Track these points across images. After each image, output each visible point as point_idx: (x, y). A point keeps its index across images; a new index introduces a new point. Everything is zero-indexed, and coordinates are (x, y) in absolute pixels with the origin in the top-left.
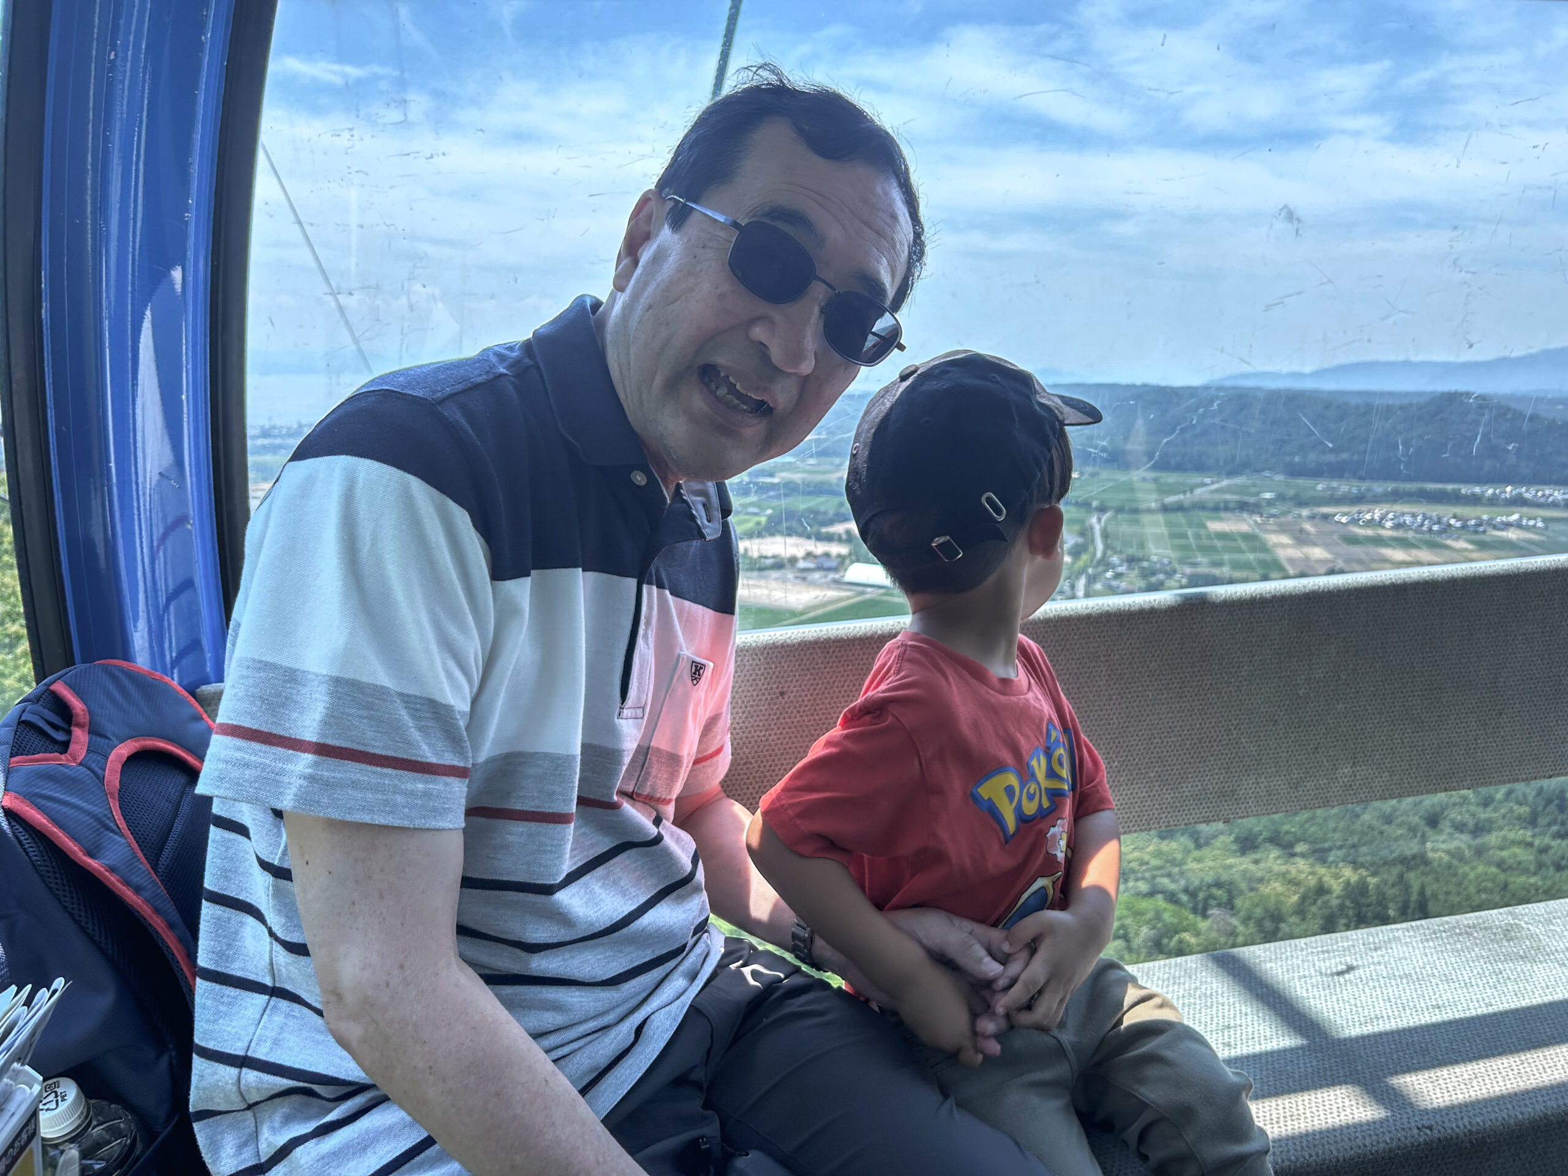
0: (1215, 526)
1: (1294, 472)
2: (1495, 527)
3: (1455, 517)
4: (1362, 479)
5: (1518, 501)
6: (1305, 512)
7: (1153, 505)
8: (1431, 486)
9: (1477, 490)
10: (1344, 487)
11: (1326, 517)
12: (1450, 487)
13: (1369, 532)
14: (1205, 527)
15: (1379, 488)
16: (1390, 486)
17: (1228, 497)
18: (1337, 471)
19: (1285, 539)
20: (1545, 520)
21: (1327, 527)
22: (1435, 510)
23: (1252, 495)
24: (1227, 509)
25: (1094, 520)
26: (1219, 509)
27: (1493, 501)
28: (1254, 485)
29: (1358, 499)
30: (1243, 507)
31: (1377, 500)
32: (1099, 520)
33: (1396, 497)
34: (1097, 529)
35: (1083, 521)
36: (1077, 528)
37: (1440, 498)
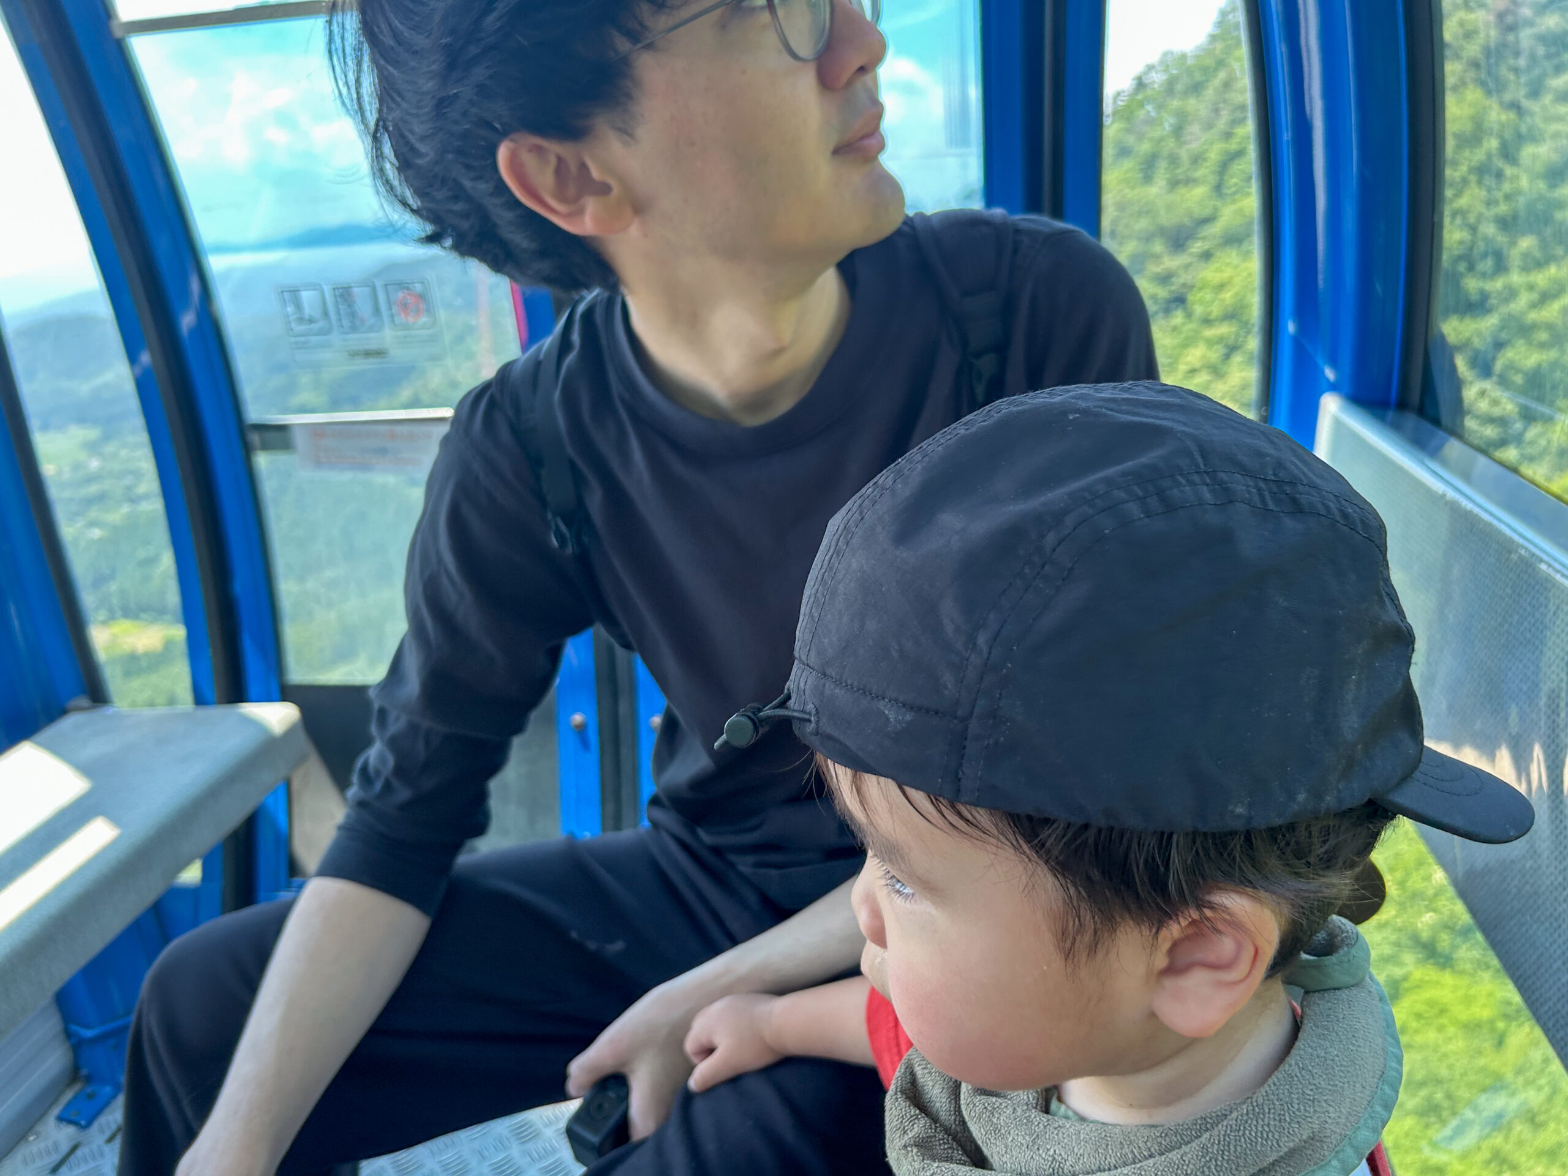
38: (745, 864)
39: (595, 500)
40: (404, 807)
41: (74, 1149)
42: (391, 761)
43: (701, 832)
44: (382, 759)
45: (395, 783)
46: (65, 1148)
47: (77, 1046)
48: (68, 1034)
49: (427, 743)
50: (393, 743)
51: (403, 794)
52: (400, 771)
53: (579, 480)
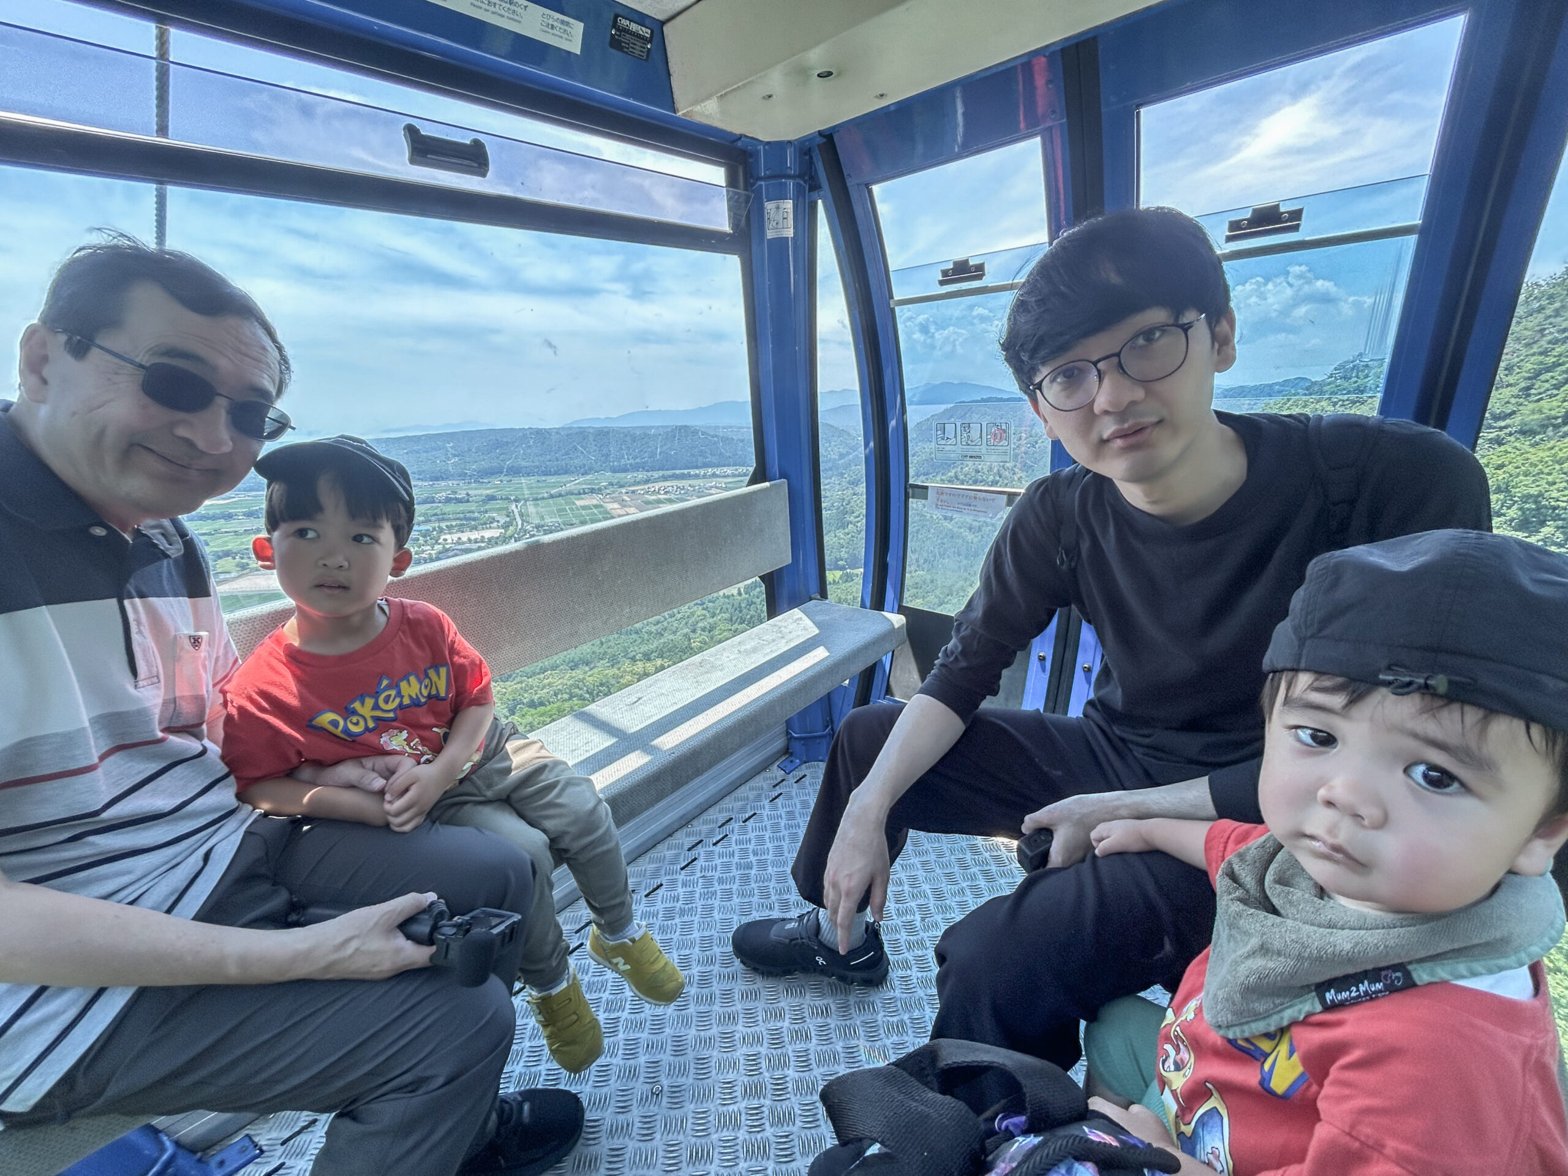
0: (579, 503)
1: (614, 471)
2: (707, 489)
3: (690, 486)
4: (648, 471)
5: (714, 475)
6: (624, 491)
7: (546, 495)
8: (678, 472)
9: (697, 472)
10: (641, 475)
11: (633, 492)
12: (686, 471)
13: (654, 497)
14: (574, 504)
15: (656, 474)
16: (661, 473)
17: (584, 486)
18: (636, 468)
19: (616, 505)
20: (725, 483)
21: (635, 497)
22: (681, 483)
23: (595, 484)
24: (585, 493)
25: (514, 507)
26: (581, 493)
27: (704, 476)
28: (597, 479)
29: (647, 481)
30: (592, 491)
31: (656, 481)
32: (517, 506)
33: (665, 478)
34: (516, 511)
35: (507, 508)
36: (505, 512)
37: (682, 477)
38: (1138, 752)
39: (1085, 545)
40: (962, 669)
41: (783, 780)
42: (960, 648)
43: (1115, 728)
44: (956, 646)
45: (960, 657)
46: (779, 779)
47: (790, 739)
48: (788, 733)
49: (979, 642)
50: (962, 640)
51: (963, 664)
52: (963, 653)
53: (1079, 533)
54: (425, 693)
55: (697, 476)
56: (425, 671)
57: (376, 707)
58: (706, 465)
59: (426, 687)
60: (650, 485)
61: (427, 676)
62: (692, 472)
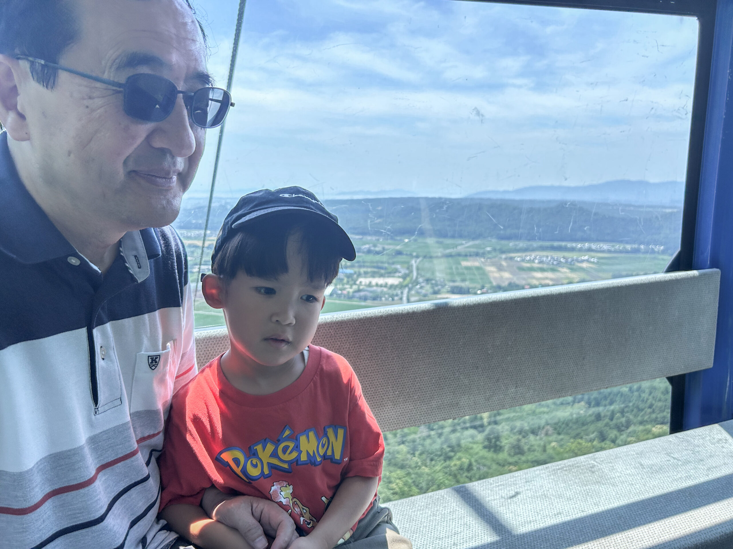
0: (465, 264)
1: (501, 238)
2: (579, 262)
3: (564, 257)
4: (529, 240)
5: (590, 250)
6: (503, 256)
7: (440, 254)
8: (556, 244)
9: (574, 245)
10: (521, 244)
11: (512, 258)
12: (563, 244)
13: (529, 265)
14: (460, 264)
15: (536, 245)
16: (540, 244)
17: (472, 250)
18: (519, 237)
19: (493, 269)
20: (599, 258)
21: (512, 263)
22: (556, 254)
23: (482, 249)
24: (471, 256)
25: (414, 262)
26: (466, 256)
27: (580, 250)
28: (483, 244)
29: (526, 250)
30: (477, 255)
31: (534, 250)
32: (416, 262)
33: (541, 248)
34: (414, 265)
35: (408, 263)
36: (406, 265)
37: (559, 249)
54: (322, 452)
55: (573, 249)
56: (324, 428)
57: (274, 454)
58: (583, 240)
59: (323, 446)
60: (528, 254)
61: (326, 435)
62: (569, 245)
